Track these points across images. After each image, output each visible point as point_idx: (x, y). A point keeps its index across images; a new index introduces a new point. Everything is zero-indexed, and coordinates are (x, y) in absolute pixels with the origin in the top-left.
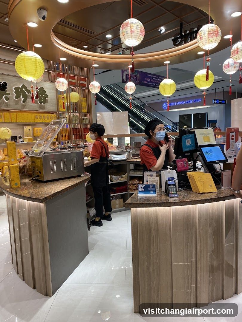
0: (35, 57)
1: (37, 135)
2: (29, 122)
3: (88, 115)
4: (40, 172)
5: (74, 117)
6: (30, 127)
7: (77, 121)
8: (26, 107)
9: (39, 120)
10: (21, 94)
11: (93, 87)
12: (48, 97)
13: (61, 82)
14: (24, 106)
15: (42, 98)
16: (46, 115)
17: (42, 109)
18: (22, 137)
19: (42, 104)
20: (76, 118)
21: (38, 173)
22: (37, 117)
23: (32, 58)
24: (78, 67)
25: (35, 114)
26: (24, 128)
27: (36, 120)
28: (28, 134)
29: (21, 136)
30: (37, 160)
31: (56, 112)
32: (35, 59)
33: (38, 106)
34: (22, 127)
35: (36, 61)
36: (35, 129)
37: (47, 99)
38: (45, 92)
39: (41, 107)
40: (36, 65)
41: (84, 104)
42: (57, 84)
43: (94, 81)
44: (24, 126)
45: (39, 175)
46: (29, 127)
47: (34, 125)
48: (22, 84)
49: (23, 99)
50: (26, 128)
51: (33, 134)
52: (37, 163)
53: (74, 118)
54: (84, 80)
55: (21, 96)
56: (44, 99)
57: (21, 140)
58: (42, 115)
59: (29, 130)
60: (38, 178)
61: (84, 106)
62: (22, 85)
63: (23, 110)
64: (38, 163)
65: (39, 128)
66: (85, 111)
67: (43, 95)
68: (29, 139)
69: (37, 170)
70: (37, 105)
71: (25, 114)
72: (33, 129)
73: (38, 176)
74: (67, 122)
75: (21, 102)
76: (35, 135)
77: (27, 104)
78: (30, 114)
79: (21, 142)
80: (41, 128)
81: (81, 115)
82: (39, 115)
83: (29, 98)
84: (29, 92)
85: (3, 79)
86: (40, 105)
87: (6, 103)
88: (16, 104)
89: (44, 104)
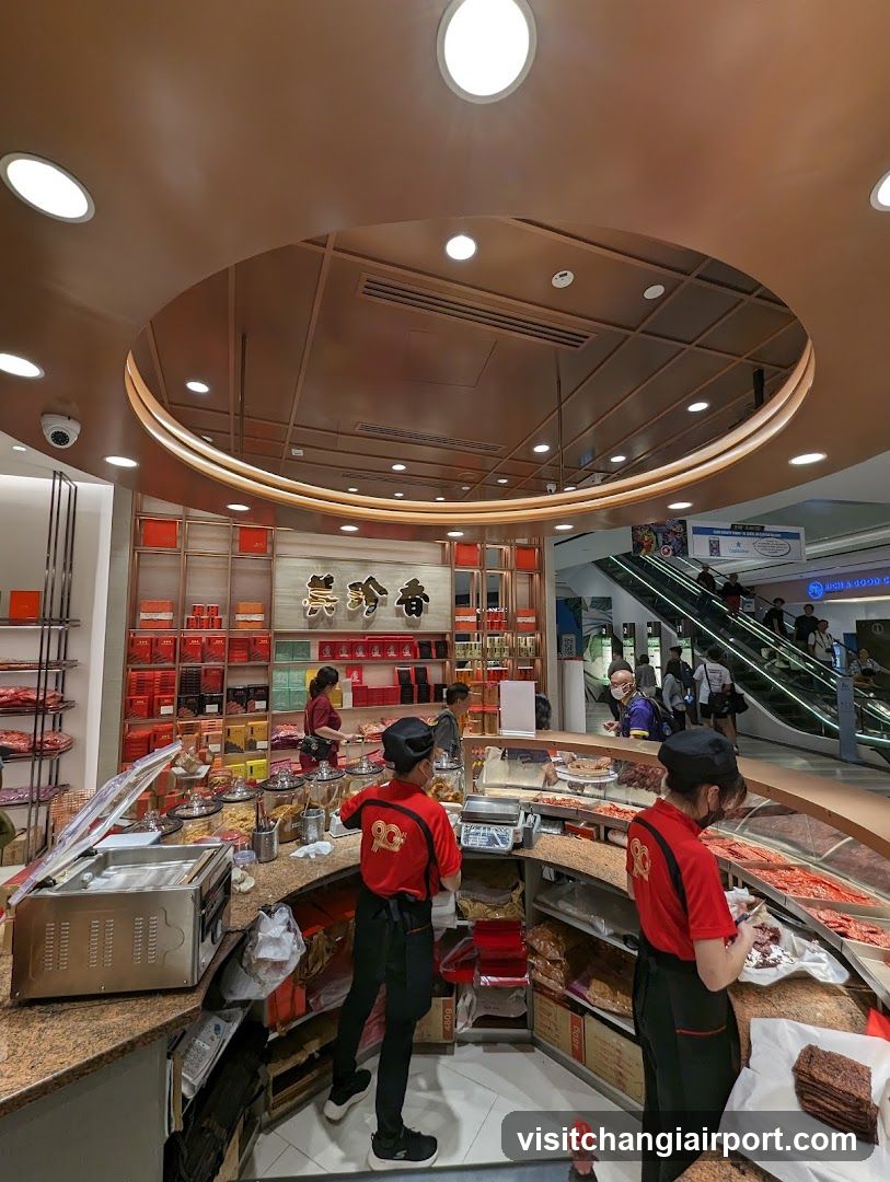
12: (428, 601)
14: (368, 623)
15: (414, 603)
17: (414, 628)
19: (414, 615)
33: (402, 621)
37: (427, 605)
38: (422, 588)
39: (410, 624)
48: (368, 576)
55: (364, 601)
56: (420, 604)
62: (368, 579)
67: (418, 597)
70: (400, 618)
75: (363, 614)
77: (375, 618)
83: (381, 605)
84: (383, 591)
85: (326, 569)
86: (407, 619)
87: (328, 619)
88: (350, 620)
89: (418, 615)
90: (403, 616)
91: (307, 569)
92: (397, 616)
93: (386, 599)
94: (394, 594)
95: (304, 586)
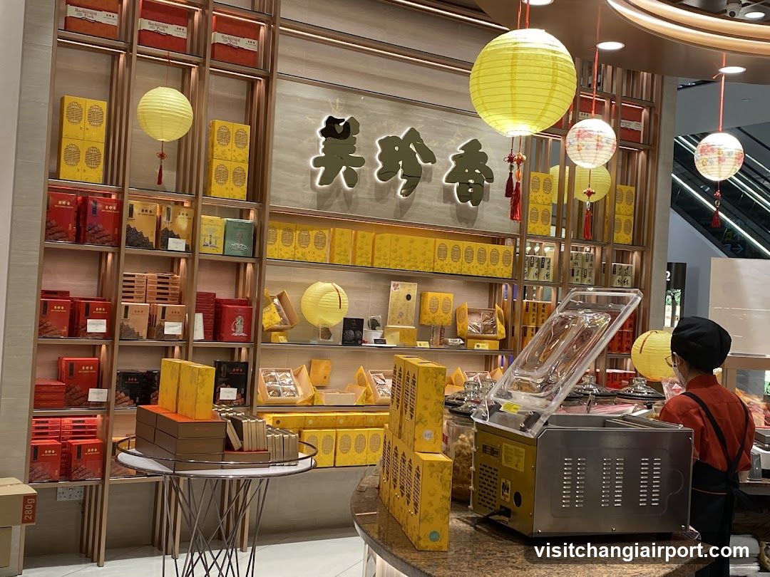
0: (554, 52)
1: (433, 319)
2: (413, 269)
3: (635, 257)
4: (518, 499)
5: (580, 262)
6: (412, 289)
7: (588, 278)
8: (410, 211)
9: (449, 266)
10: (401, 163)
11: (714, 156)
12: (491, 179)
13: (590, 136)
14: (403, 208)
15: (471, 181)
16: (476, 246)
17: (467, 223)
18: (380, 322)
19: (469, 202)
20: (587, 266)
21: (508, 498)
22: (442, 253)
23: (543, 56)
24: (619, 70)
25: (439, 241)
26: (392, 288)
27: (440, 263)
28: (401, 315)
29: (379, 317)
30: (506, 446)
31: (514, 237)
32: (554, 59)
33: (451, 209)
34: (382, 284)
35: (555, 67)
36: (430, 295)
37: (489, 187)
38: (484, 157)
39: (463, 216)
40: (554, 82)
41: (624, 212)
42: (576, 143)
43: (719, 132)
44: (393, 282)
45: (513, 506)
46: (407, 288)
47: (425, 279)
48: (408, 129)
49: (405, 181)
50: (399, 291)
51: (418, 315)
52: (507, 458)
53: (579, 266)
54: (636, 116)
55: (400, 172)
56: (479, 184)
57: (377, 334)
58: (464, 245)
59: (409, 297)
60: (507, 519)
61: (623, 219)
62: (409, 132)
63: (399, 223)
64: (515, 460)
65: (444, 295)
66: (623, 237)
67: (477, 171)
68: (404, 334)
69: (505, 488)
70: (448, 205)
71: (405, 239)
72: (421, 296)
73: (506, 512)
74: (551, 280)
75: (396, 192)
76: (426, 319)
77: (415, 201)
78: (419, 240)
79: (376, 341)
80: (451, 296)
81: (608, 251)
82: (450, 243)
83: (424, 179)
84: (429, 156)
85: (348, 108)
86: (458, 208)
87: (346, 193)
88: (378, 200)
89: (476, 203)
90: (453, 201)
91: (321, 105)
92: (445, 202)
93: (430, 169)
94: (445, 165)
95: (313, 132)
